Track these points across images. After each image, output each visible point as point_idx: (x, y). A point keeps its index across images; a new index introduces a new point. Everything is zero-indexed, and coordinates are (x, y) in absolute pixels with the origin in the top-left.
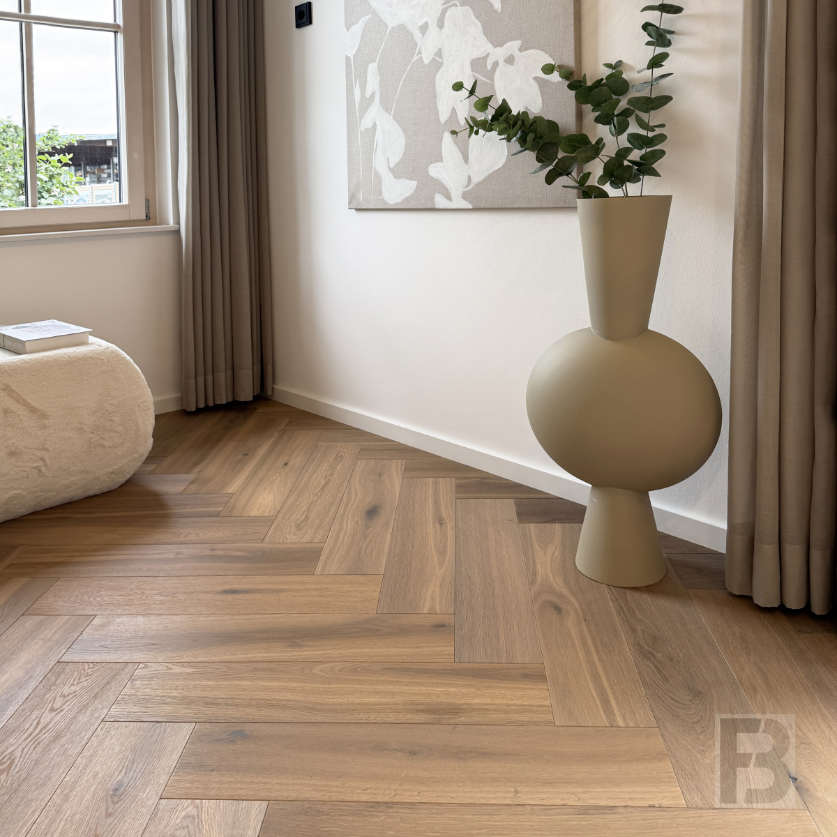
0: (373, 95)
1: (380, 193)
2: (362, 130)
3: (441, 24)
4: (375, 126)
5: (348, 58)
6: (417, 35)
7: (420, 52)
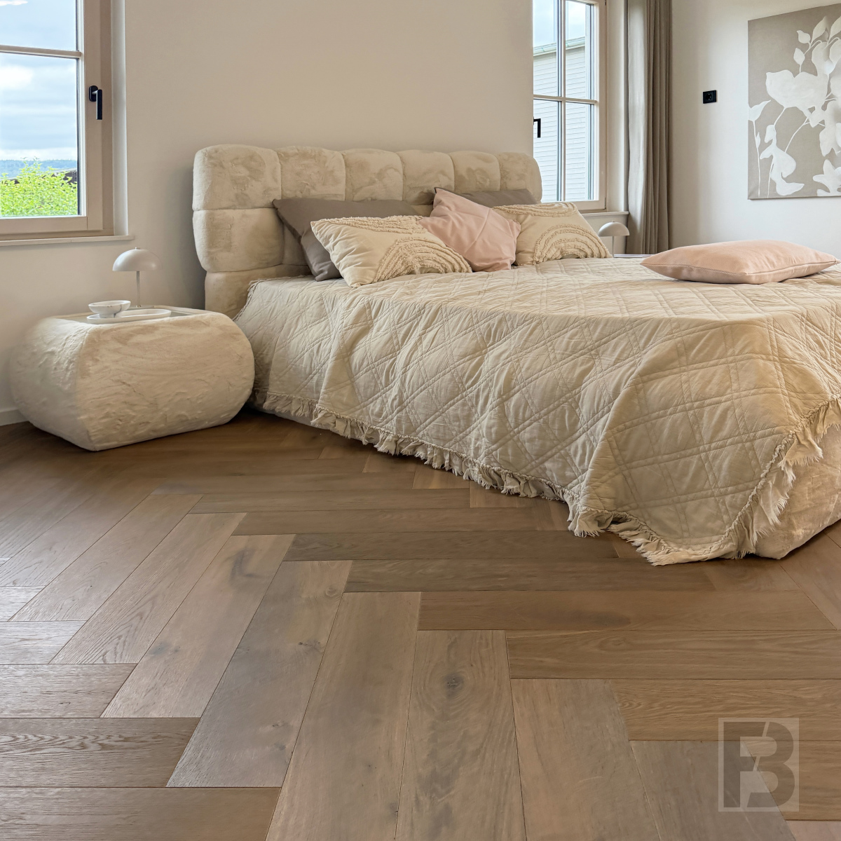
0: (770, 142)
1: (775, 190)
2: (761, 158)
3: (824, 108)
4: (772, 157)
5: (750, 122)
6: (807, 113)
7: (808, 121)
